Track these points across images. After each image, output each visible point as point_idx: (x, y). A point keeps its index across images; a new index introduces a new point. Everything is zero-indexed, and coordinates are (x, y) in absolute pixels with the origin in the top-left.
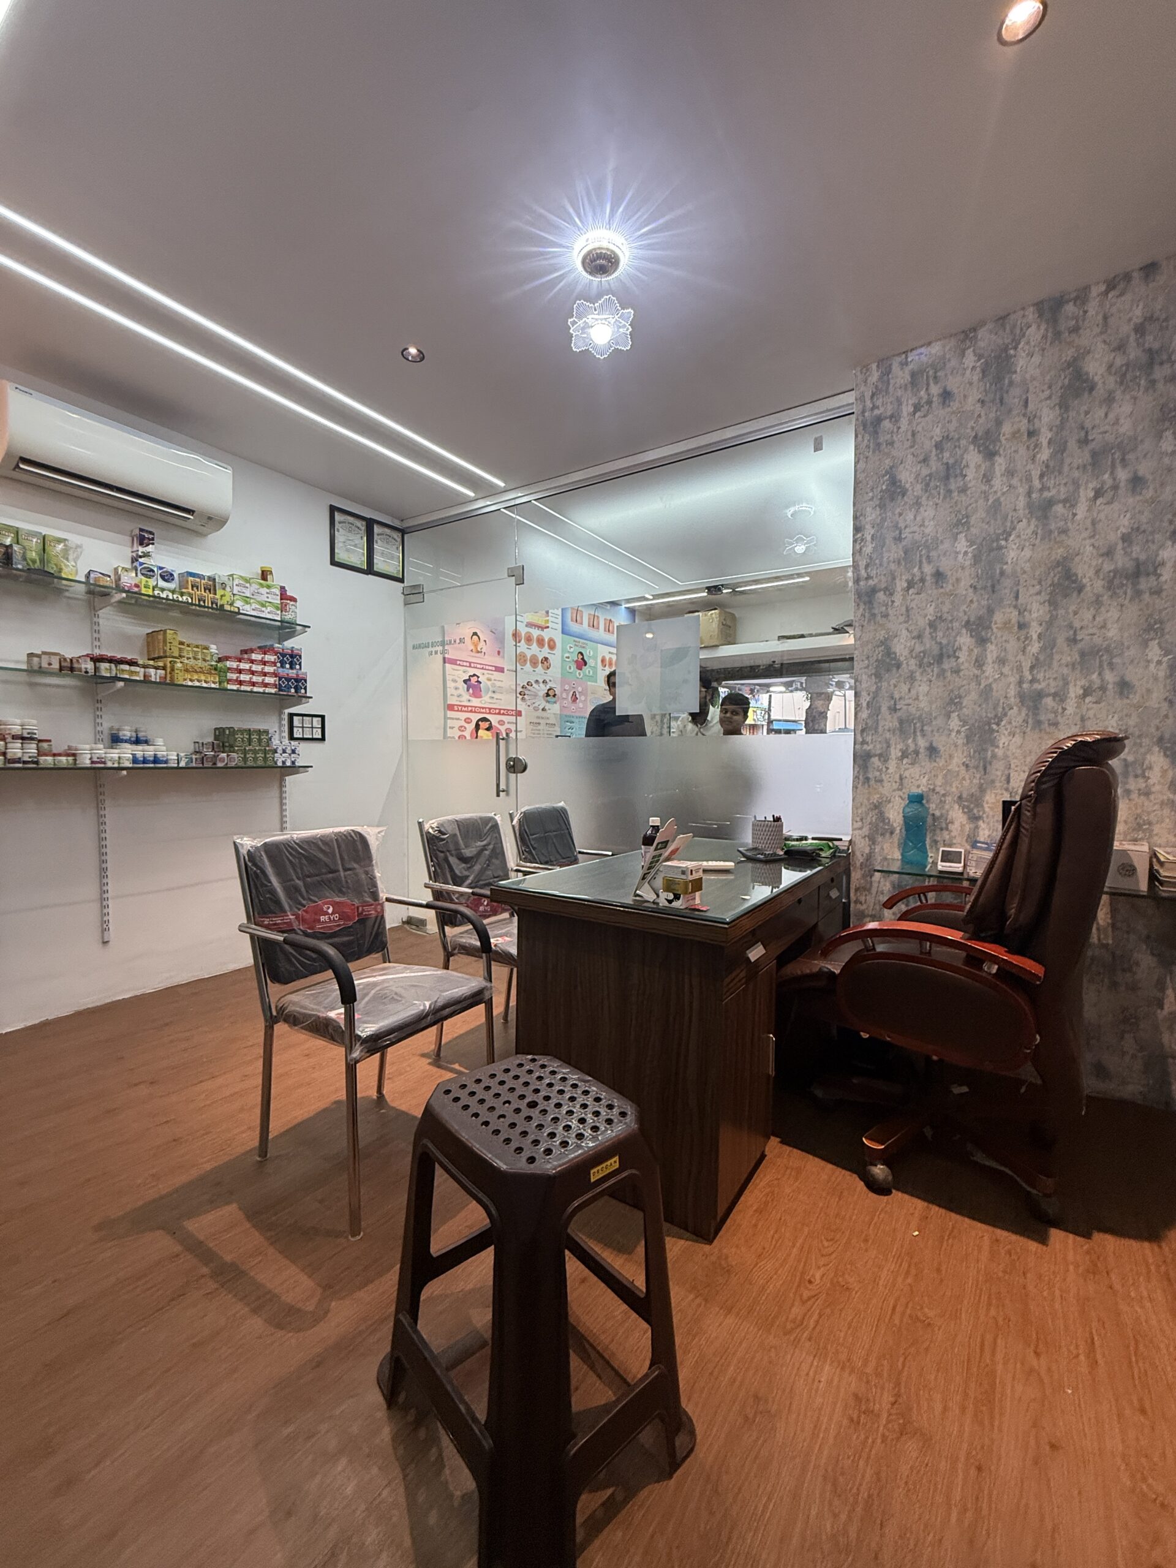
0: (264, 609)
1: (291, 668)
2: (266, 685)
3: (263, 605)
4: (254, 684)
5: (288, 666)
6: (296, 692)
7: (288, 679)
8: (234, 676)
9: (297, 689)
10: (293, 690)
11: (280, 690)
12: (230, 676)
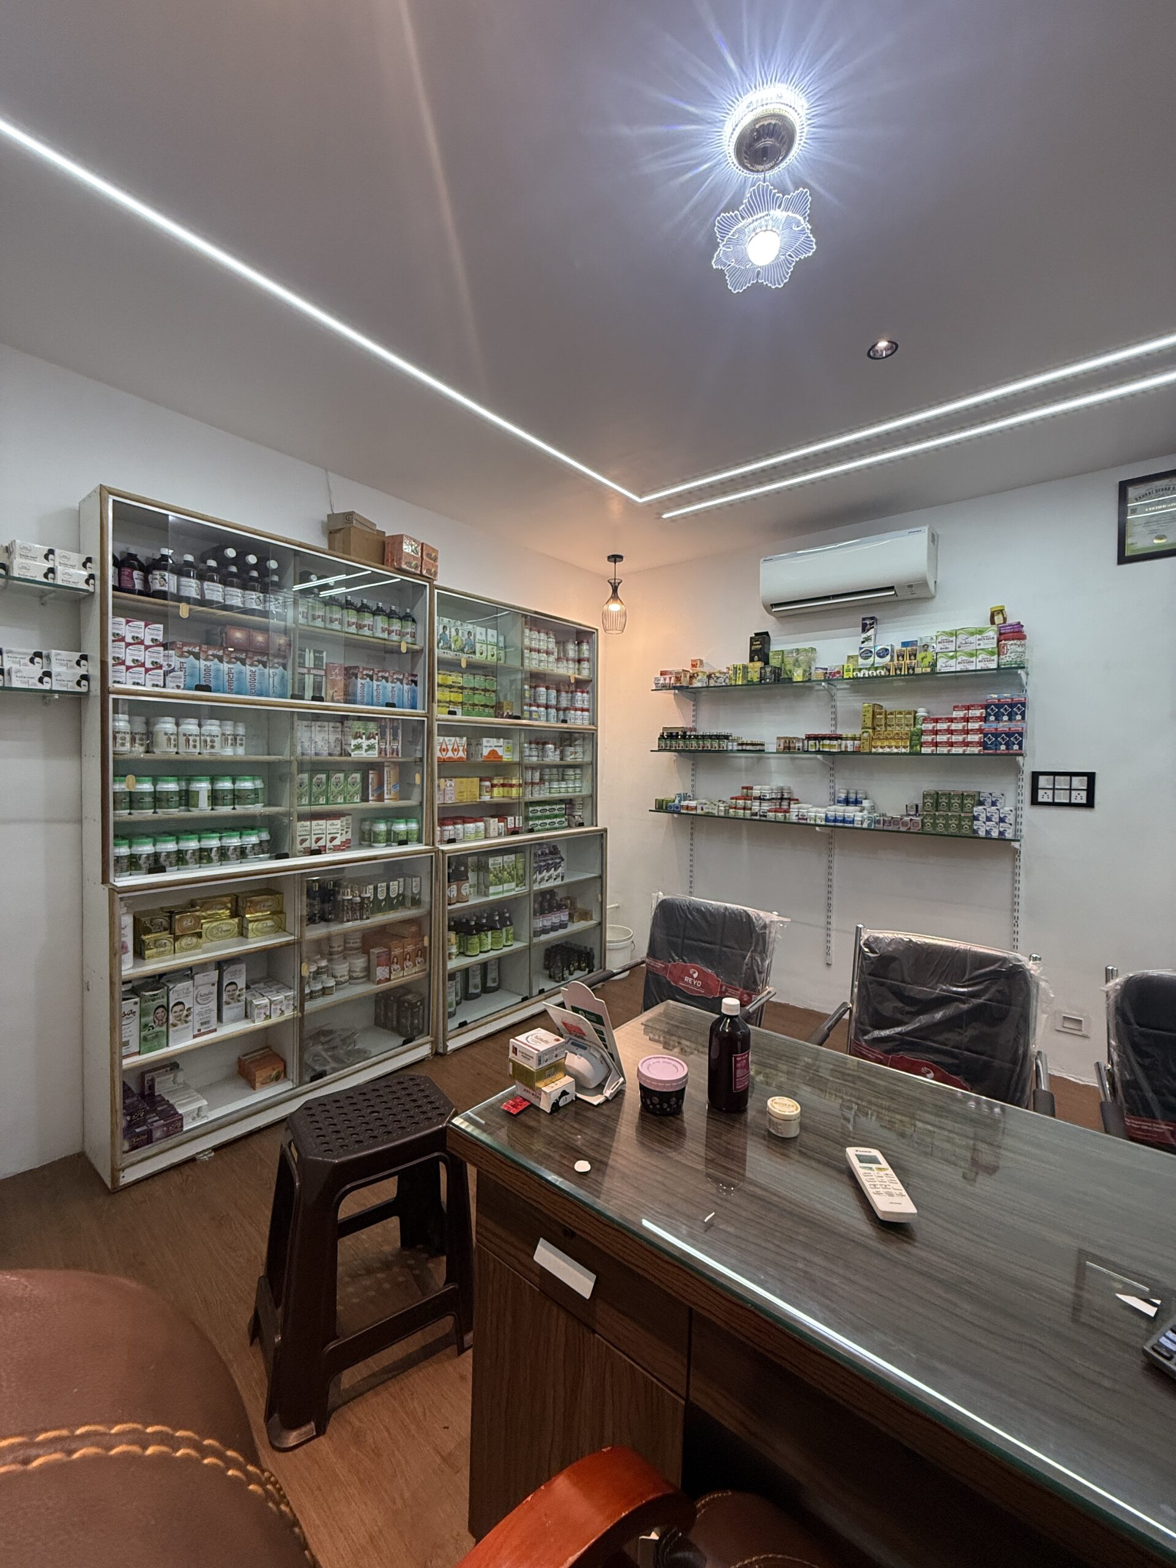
0: (974, 659)
1: (1010, 719)
2: (967, 744)
3: (971, 655)
4: (952, 744)
5: (1006, 718)
6: (1007, 749)
7: (996, 735)
8: (929, 738)
9: (1008, 745)
10: (1003, 747)
11: (985, 748)
12: (924, 738)
